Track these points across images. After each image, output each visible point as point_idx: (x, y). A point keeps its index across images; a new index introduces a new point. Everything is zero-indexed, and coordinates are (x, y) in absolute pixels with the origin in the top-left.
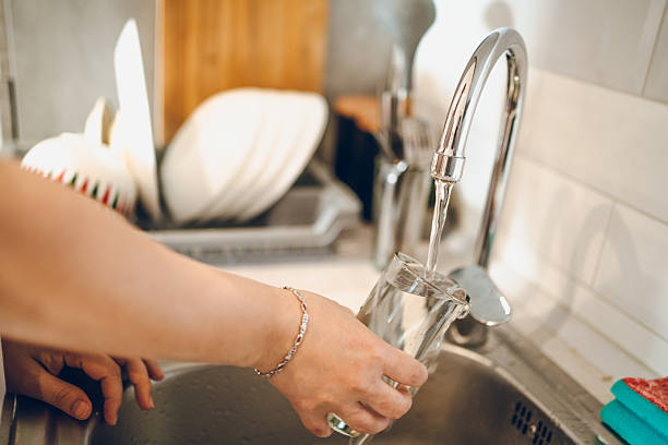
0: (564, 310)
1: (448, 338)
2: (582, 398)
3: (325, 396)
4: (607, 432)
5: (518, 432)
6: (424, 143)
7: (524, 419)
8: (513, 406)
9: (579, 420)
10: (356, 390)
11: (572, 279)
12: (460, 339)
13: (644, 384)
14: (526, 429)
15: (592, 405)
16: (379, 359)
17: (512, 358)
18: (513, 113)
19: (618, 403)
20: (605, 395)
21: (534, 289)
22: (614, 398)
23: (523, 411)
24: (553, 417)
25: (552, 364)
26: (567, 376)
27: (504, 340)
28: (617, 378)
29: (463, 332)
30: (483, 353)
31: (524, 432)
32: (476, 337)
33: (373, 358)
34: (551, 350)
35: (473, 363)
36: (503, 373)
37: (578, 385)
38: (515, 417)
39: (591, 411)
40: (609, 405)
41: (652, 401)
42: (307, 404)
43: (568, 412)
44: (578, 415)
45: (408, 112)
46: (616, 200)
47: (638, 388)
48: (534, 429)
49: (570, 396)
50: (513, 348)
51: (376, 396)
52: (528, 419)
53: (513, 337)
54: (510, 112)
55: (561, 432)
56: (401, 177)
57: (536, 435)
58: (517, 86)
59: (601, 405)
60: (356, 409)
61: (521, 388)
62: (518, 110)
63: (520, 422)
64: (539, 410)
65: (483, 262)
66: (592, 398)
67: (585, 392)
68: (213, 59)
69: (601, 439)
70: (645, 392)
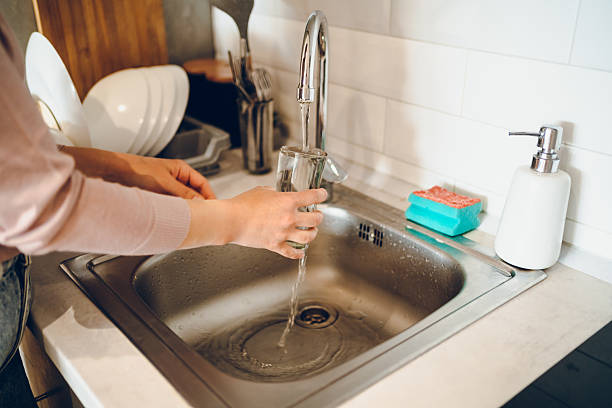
4: (409, 223)
5: (363, 241)
7: (366, 232)
8: (358, 228)
13: (423, 192)
14: (368, 237)
19: (413, 206)
20: (405, 206)
22: (410, 204)
23: (364, 227)
24: (381, 225)
31: (367, 239)
38: (360, 232)
39: (399, 216)
40: (408, 209)
41: (428, 199)
45: (250, 68)
46: (387, 98)
47: (421, 194)
48: (373, 235)
52: (368, 231)
54: (321, 57)
57: (374, 238)
59: (403, 212)
61: (360, 215)
63: (364, 235)
64: (373, 224)
68: (87, 50)
69: (409, 227)
70: (424, 195)
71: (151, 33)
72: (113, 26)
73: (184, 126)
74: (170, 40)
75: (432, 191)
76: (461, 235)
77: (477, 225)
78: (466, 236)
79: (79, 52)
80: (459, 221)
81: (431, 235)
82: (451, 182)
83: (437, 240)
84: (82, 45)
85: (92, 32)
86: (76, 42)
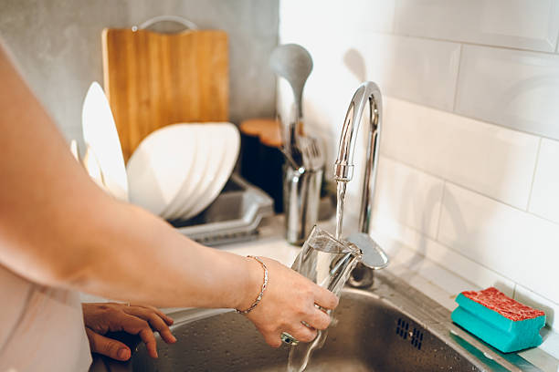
0: (421, 256)
1: (348, 284)
2: (439, 310)
3: (281, 321)
4: (456, 327)
5: (401, 339)
6: (316, 153)
7: (404, 329)
8: (396, 322)
9: (437, 323)
10: (301, 314)
11: (424, 235)
12: (356, 284)
13: (475, 294)
14: (406, 336)
15: (445, 313)
16: (312, 293)
17: (392, 292)
18: (375, 132)
19: (460, 308)
20: (452, 306)
21: (399, 245)
22: (458, 305)
23: (403, 323)
24: (422, 324)
25: (417, 292)
26: (428, 298)
27: (384, 280)
28: (458, 292)
29: (357, 279)
30: (372, 291)
31: (405, 337)
32: (366, 281)
33: (309, 293)
34: (415, 284)
35: (366, 298)
36: (388, 302)
37: (436, 303)
38: (398, 328)
39: (445, 317)
40: (455, 311)
41: (480, 303)
42: (271, 328)
43: (432, 320)
44: (437, 320)
45: (301, 133)
46: (446, 180)
47: (471, 296)
48: (411, 334)
49: (431, 310)
50: (391, 285)
51: (311, 316)
52: (407, 328)
53: (390, 278)
54: (373, 132)
55: (429, 332)
56: (301, 178)
57: (413, 337)
58: (377, 116)
59: (450, 312)
60: (300, 326)
61: (400, 309)
62: (378, 130)
63: (402, 332)
64: (413, 321)
65: (366, 230)
66: (445, 309)
67: (440, 306)
68: (148, 103)
69: (453, 332)
70: (475, 298)
71: (214, 91)
72: (176, 80)
73: (230, 186)
74: (232, 99)
75: (486, 293)
76: (516, 352)
77: (539, 342)
78: (522, 355)
79: (140, 104)
80: (514, 336)
81: (479, 346)
82: (511, 284)
83: (485, 354)
84: (144, 97)
85: (155, 85)
86: (138, 94)
